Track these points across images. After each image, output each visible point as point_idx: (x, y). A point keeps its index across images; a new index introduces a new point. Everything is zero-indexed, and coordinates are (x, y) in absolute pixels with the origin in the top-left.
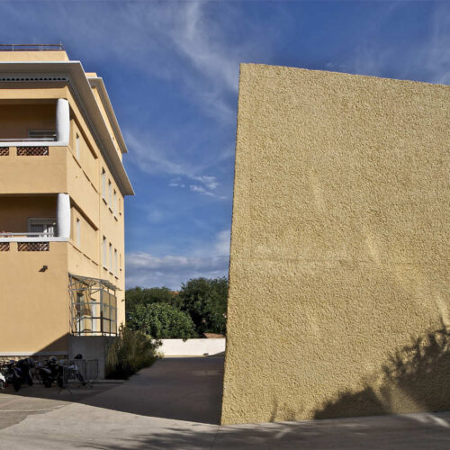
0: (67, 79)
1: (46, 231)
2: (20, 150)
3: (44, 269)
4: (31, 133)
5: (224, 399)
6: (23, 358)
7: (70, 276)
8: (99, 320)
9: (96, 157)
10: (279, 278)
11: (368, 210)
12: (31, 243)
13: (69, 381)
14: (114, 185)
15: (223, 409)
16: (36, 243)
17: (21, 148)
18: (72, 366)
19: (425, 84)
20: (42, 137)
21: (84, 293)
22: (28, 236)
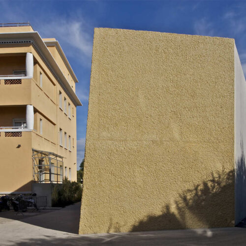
0: (32, 41)
1: (23, 126)
2: (6, 82)
3: (19, 146)
4: (15, 72)
5: (81, 220)
6: (4, 195)
7: (33, 150)
8: (49, 174)
9: (54, 85)
10: (115, 151)
11: (170, 111)
12: (15, 132)
13: (28, 208)
14: (68, 100)
15: (80, 225)
16: (17, 132)
17: (7, 80)
18: (30, 200)
19: (207, 37)
20: (21, 74)
21: (44, 159)
22: (13, 128)
